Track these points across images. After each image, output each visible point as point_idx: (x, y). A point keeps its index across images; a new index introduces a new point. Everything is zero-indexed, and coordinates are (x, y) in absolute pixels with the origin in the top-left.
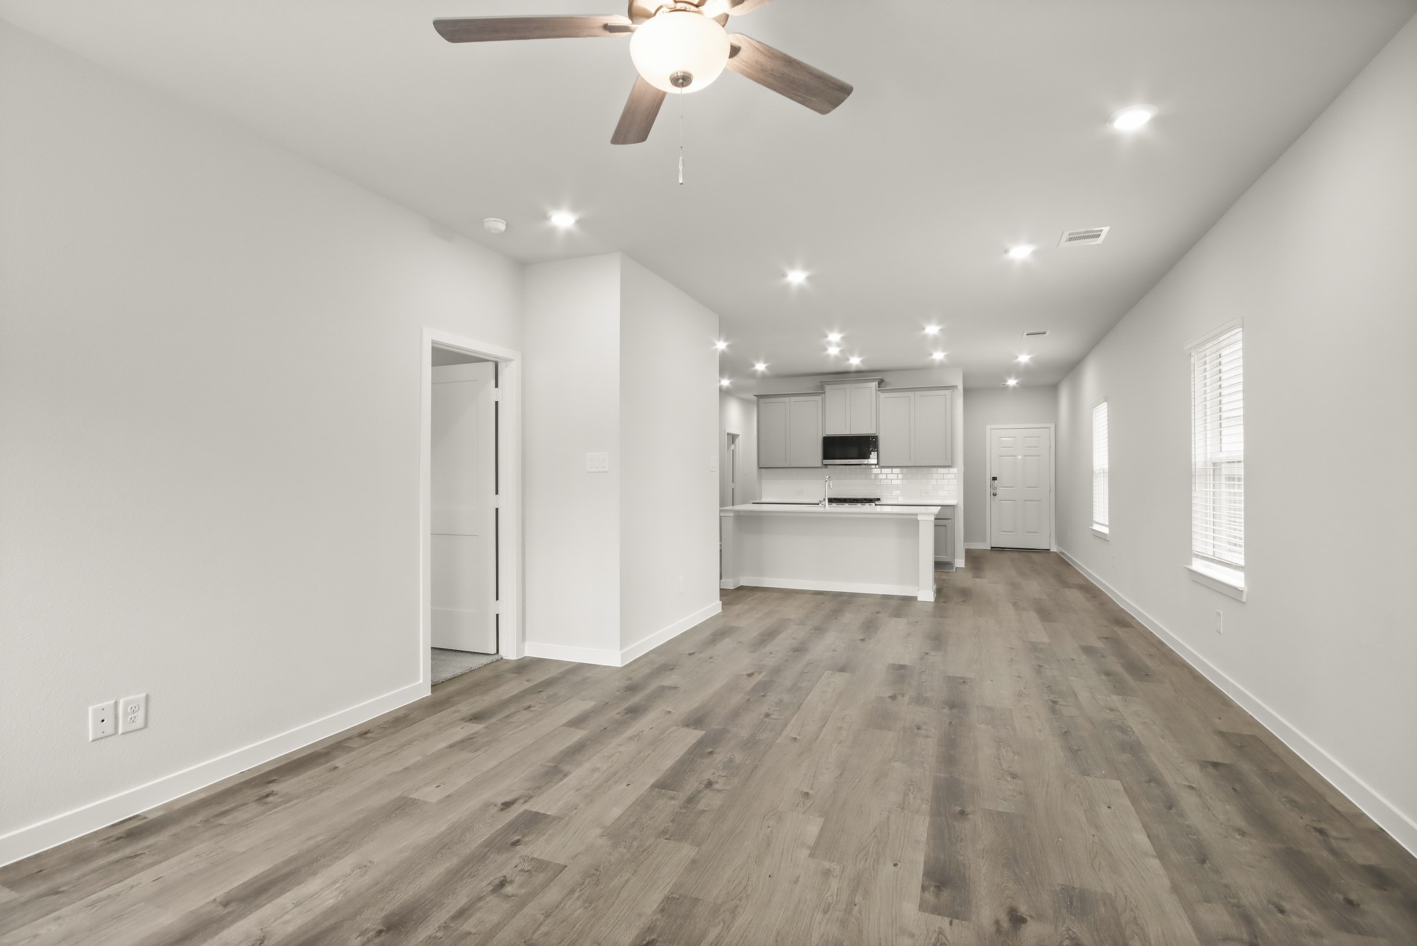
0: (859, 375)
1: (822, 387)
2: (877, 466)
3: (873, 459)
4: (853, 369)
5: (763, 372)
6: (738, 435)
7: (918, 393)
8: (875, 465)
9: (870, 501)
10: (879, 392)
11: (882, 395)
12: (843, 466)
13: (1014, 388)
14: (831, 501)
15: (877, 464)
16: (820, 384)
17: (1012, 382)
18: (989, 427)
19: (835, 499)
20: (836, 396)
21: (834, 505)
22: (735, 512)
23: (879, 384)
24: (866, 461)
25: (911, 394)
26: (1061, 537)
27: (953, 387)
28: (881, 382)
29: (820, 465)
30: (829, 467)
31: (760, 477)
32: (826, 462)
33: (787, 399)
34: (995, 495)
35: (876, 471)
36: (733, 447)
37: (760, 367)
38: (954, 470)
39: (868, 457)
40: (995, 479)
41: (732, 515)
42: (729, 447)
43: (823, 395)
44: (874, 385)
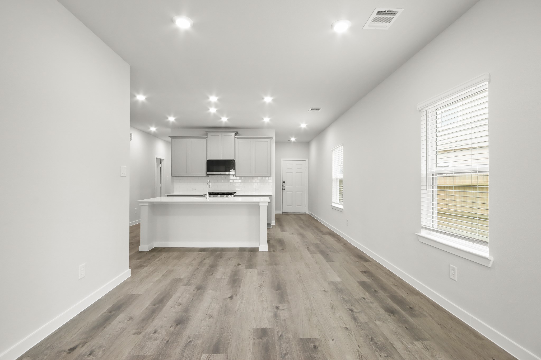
0: (226, 129)
1: (207, 134)
2: (234, 176)
3: (232, 172)
4: (223, 125)
5: (173, 122)
6: (164, 160)
7: (255, 140)
8: (233, 175)
9: (231, 193)
10: (236, 138)
11: (237, 140)
12: (217, 176)
13: (294, 142)
14: (211, 194)
15: (235, 175)
16: (205, 133)
17: (293, 139)
18: (282, 159)
19: (213, 193)
20: (214, 139)
21: (212, 196)
22: (149, 202)
23: (236, 134)
24: (227, 173)
25: (251, 140)
26: (310, 206)
27: (271, 138)
28: (237, 133)
29: (205, 175)
30: (210, 176)
31: (173, 181)
32: (209, 173)
33: (188, 139)
34: (284, 189)
35: (233, 178)
36: (160, 165)
37: (171, 119)
38: (271, 178)
39: (229, 171)
40: (284, 182)
41: (147, 204)
42: (158, 166)
43: (207, 138)
44: (233, 134)
